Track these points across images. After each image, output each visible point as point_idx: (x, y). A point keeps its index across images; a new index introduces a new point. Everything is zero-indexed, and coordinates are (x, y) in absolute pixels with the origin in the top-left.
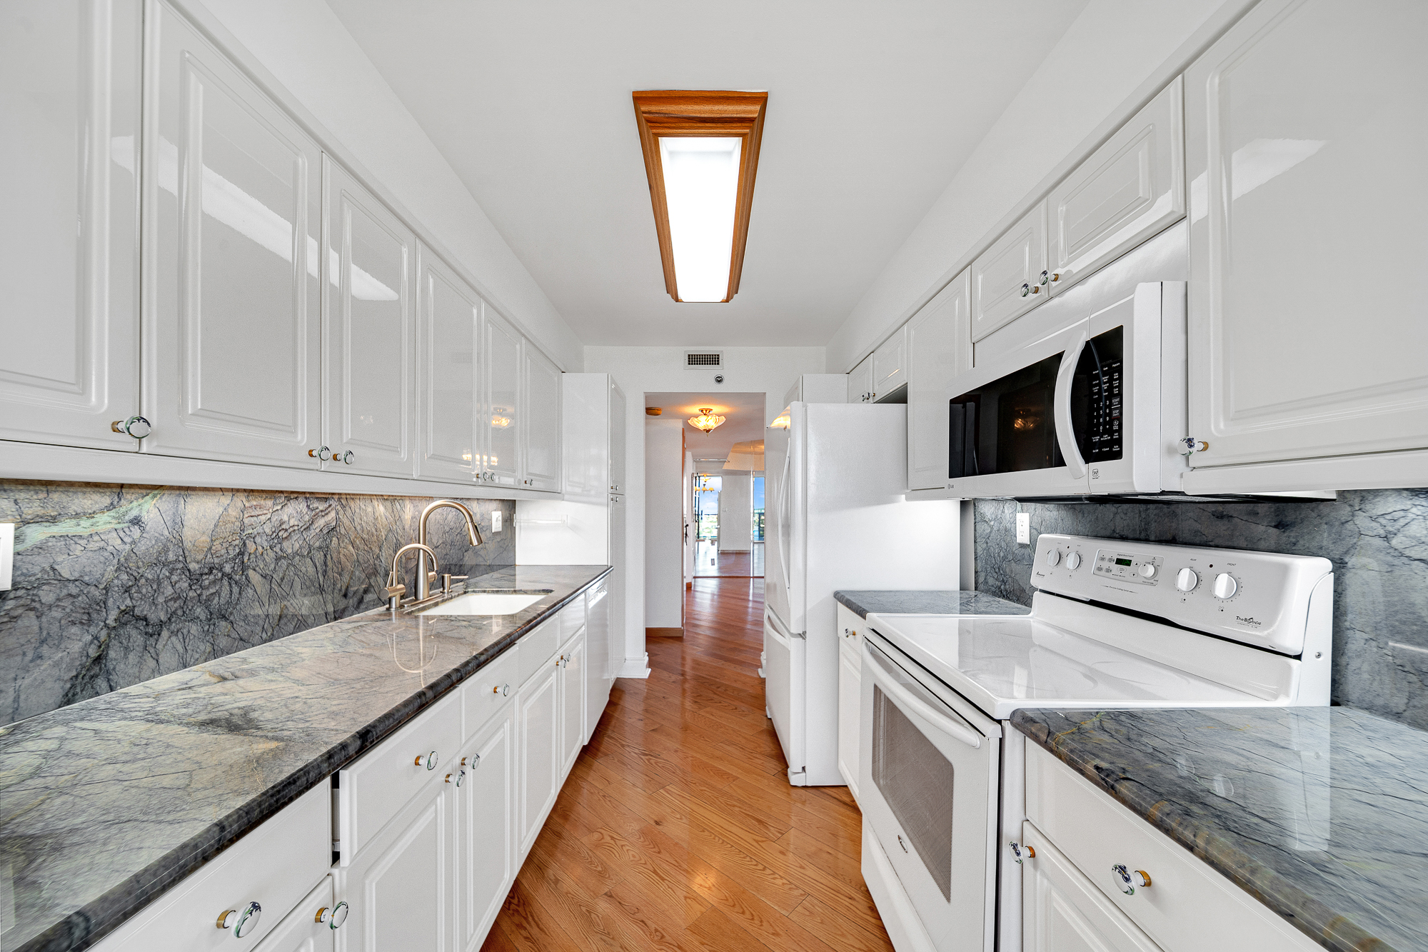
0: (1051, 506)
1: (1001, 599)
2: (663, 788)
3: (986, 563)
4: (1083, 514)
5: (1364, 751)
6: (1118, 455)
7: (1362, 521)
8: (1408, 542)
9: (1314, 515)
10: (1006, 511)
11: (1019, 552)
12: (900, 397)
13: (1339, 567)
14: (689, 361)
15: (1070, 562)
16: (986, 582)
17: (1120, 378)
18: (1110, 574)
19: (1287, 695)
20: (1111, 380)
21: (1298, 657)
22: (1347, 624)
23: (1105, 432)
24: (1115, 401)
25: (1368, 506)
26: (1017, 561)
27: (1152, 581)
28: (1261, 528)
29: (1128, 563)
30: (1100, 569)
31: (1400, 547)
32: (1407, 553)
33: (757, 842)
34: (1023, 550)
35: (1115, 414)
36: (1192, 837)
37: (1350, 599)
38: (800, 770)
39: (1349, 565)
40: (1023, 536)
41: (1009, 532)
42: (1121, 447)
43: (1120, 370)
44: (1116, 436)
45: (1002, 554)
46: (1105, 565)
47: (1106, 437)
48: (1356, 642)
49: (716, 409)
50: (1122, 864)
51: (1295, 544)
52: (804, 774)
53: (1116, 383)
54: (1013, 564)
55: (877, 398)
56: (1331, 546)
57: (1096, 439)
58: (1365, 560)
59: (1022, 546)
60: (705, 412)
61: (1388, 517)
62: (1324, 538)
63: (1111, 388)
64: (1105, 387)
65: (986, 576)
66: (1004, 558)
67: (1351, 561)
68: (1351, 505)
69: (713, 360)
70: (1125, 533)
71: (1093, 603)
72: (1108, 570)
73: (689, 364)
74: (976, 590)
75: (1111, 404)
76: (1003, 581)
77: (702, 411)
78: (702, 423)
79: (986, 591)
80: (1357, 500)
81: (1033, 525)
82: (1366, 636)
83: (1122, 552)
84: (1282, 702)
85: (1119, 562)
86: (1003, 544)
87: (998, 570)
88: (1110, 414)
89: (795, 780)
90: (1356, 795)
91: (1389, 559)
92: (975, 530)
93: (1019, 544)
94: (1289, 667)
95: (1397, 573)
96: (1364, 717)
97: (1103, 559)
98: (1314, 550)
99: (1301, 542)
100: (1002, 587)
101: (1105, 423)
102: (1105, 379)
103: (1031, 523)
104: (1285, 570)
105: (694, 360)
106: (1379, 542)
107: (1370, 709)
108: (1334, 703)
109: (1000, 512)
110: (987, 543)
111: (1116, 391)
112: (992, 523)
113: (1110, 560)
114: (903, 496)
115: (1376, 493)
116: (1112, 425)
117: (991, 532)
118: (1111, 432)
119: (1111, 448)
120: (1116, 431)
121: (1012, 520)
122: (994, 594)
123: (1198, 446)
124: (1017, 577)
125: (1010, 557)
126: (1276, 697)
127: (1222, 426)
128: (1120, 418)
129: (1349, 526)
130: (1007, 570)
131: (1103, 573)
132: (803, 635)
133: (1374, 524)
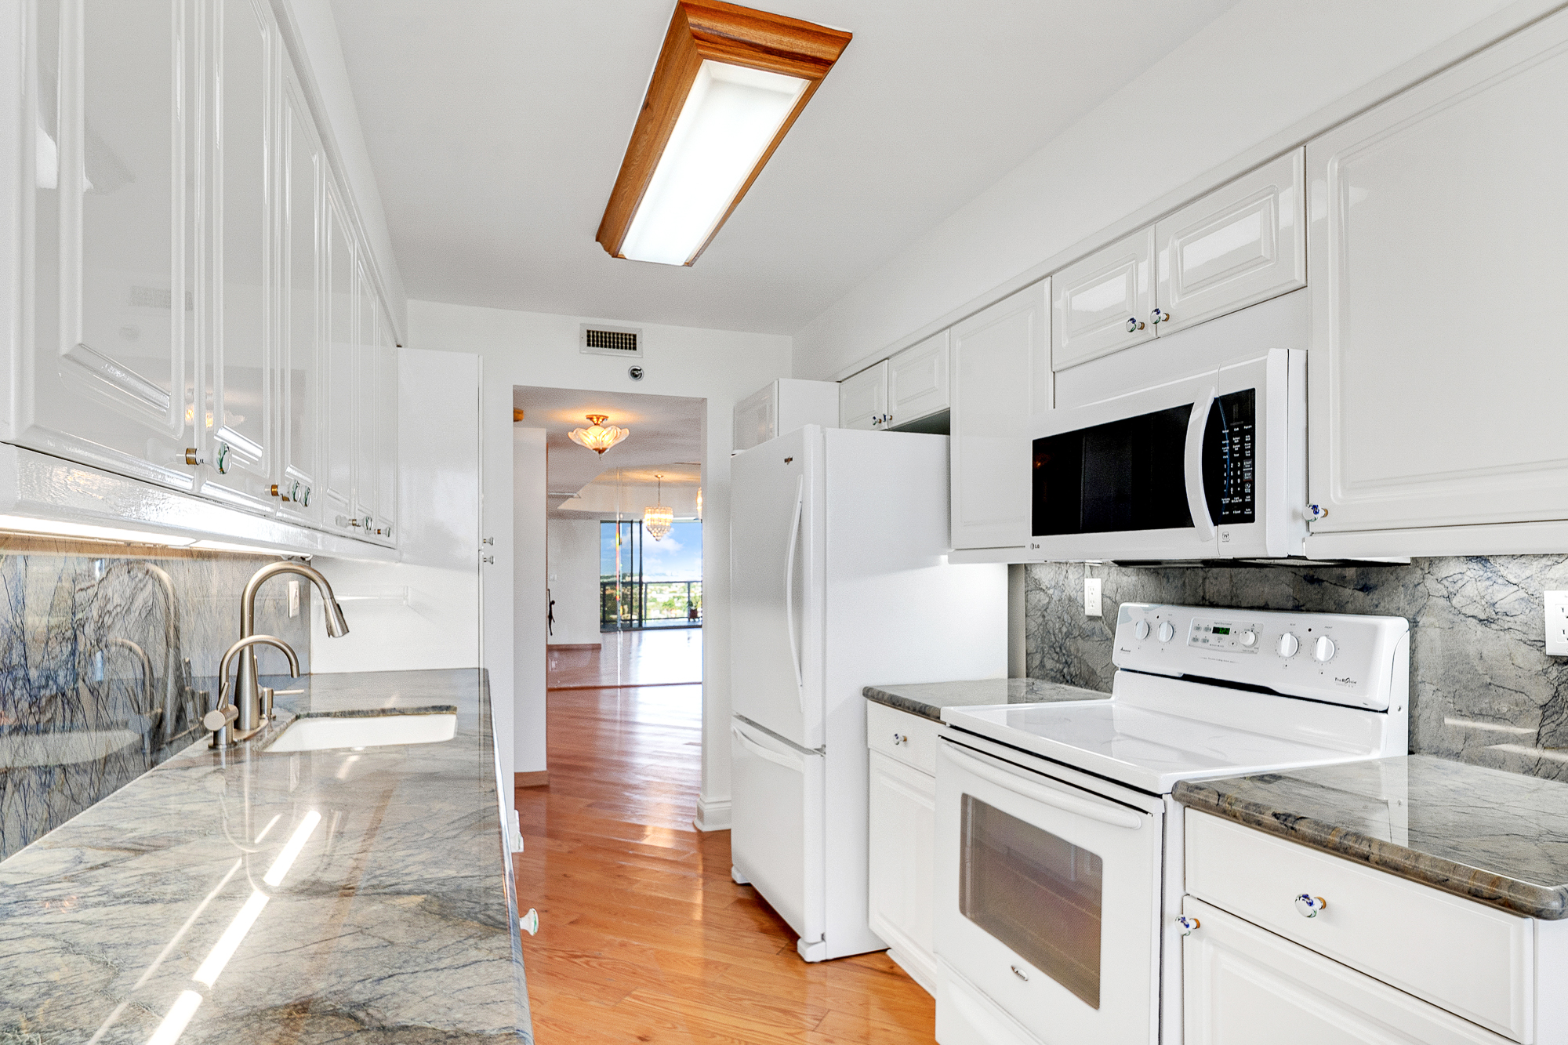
0: (1129, 570)
1: (1063, 686)
2: (628, 994)
3: (1043, 642)
4: (1168, 578)
5: (1447, 783)
6: (1251, 519)
7: (1430, 583)
8: (1464, 601)
9: (1393, 578)
10: (1070, 576)
11: (1088, 626)
12: (939, 425)
13: (1414, 624)
14: (589, 340)
15: (1163, 633)
16: (1042, 665)
17: (1253, 441)
18: (1207, 645)
19: (1379, 748)
20: (1242, 442)
21: (1386, 712)
22: (1419, 678)
23: (1236, 494)
24: (1247, 463)
25: (1434, 570)
26: (1086, 636)
27: (1252, 649)
28: (1348, 591)
29: (1226, 631)
30: (1195, 640)
31: (1458, 606)
32: (1464, 611)
33: (791, 1034)
34: (1093, 624)
35: (1247, 476)
36: (1368, 849)
37: (1421, 655)
38: (820, 939)
39: (1421, 624)
40: (1093, 605)
41: (1074, 603)
42: (1253, 510)
43: (1252, 432)
44: (1248, 499)
45: (1064, 630)
46: (1201, 635)
47: (1237, 500)
48: (1426, 692)
49: (613, 416)
50: (1305, 893)
51: (1377, 606)
52: (823, 943)
53: (1248, 446)
54: (1080, 641)
55: (896, 423)
56: (1407, 607)
57: (1226, 501)
58: (1432, 620)
59: (1092, 618)
60: (596, 421)
61: (1450, 579)
62: (1401, 599)
63: (1242, 450)
64: (1236, 448)
65: (1043, 657)
66: (1068, 635)
67: (1423, 620)
68: (1422, 569)
69: (627, 342)
70: (1215, 599)
71: (1186, 678)
72: (1205, 641)
73: (589, 345)
74: (1027, 676)
75: (1242, 466)
76: (1066, 662)
77: (591, 419)
78: (592, 437)
79: (1044, 677)
80: (1427, 564)
81: (1107, 593)
82: (1434, 688)
83: (1218, 620)
84: (1375, 755)
85: (1216, 630)
86: (1066, 617)
87: (1059, 649)
88: (1241, 477)
89: (811, 954)
90: (1454, 809)
91: (1451, 616)
92: (1027, 601)
93: (1088, 617)
94: (1379, 721)
95: (1456, 629)
96: (1433, 759)
97: (1198, 628)
98: (1393, 611)
99: (1382, 604)
100: (1065, 670)
101: (1235, 485)
102: (1236, 440)
103: (1103, 590)
104: (1375, 630)
105: (597, 339)
106: (1443, 602)
107: (1436, 753)
108: (1411, 753)
109: (1062, 577)
110: (1044, 616)
111: (1248, 454)
112: (1051, 592)
113: (1207, 629)
114: (944, 558)
115: (1441, 559)
116: (1243, 488)
117: (1049, 603)
118: (1243, 495)
119: (1243, 511)
120: (1248, 494)
121: (1078, 588)
122: (1054, 680)
123: (1322, 513)
124: (1085, 657)
125: (1076, 633)
126: (1369, 752)
127: (1340, 495)
128: (1252, 482)
129: (1420, 588)
130: (1072, 649)
131: (1200, 643)
132: (821, 750)
133: (1439, 586)
